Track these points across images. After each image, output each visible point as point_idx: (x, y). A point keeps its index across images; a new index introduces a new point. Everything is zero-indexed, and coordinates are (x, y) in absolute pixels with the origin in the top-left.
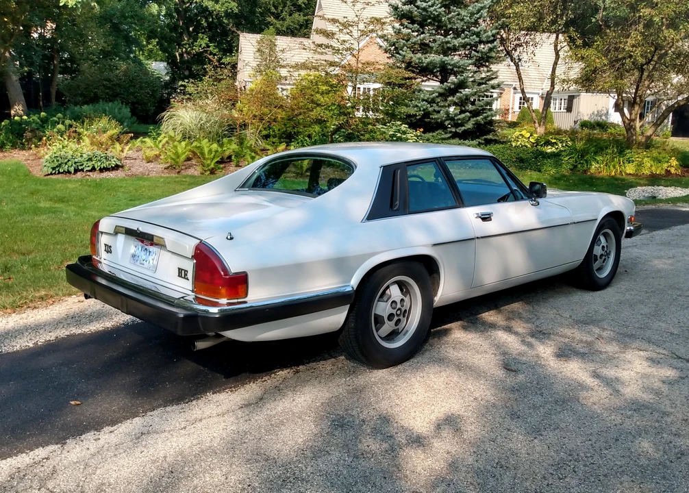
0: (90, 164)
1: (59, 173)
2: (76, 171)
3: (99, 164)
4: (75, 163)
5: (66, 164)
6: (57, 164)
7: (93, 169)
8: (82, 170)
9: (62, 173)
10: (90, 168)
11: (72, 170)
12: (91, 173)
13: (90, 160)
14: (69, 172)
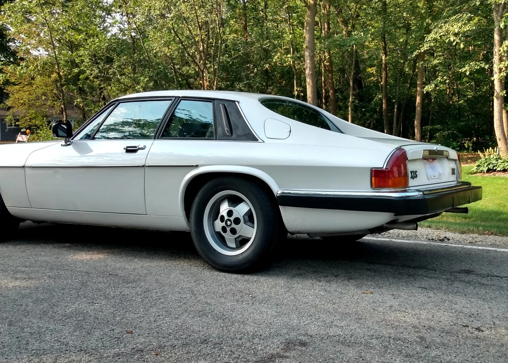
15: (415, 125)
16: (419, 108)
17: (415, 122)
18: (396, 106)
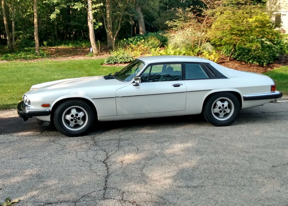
0: (121, 60)
1: (109, 64)
2: (115, 63)
3: (123, 60)
4: (115, 60)
5: (111, 60)
6: (108, 60)
7: (121, 63)
8: (117, 63)
9: (110, 64)
10: (120, 62)
11: (113, 62)
12: (120, 64)
13: (121, 58)
14: (112, 64)
15: (35, 35)
16: (36, 26)
17: (35, 33)
18: (13, 23)
